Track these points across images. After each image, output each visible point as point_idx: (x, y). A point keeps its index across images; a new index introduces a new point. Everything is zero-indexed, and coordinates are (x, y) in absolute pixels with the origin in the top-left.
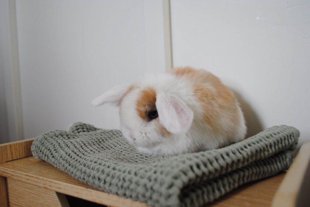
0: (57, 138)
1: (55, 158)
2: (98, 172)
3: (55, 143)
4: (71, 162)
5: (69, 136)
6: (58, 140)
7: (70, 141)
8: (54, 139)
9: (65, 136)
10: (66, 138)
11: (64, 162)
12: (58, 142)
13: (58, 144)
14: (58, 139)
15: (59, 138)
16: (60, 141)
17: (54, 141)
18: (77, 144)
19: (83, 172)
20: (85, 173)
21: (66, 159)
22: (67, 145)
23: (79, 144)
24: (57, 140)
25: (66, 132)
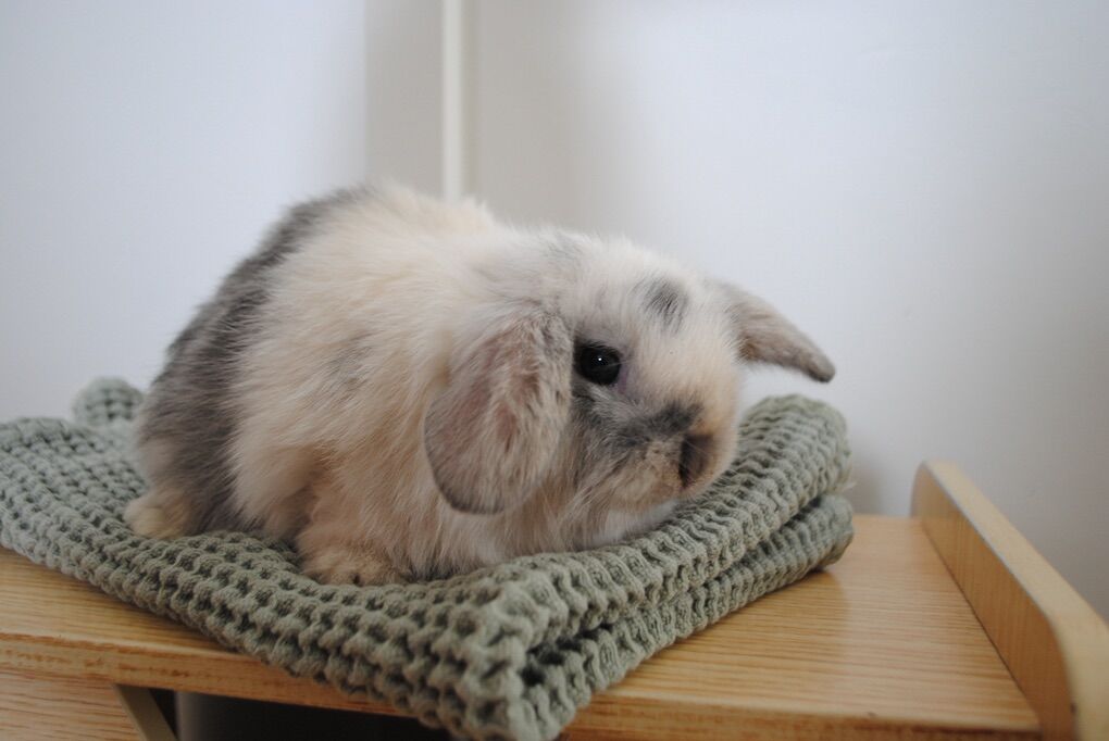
0: (28, 455)
1: (35, 530)
2: (226, 583)
3: (24, 471)
4: (109, 548)
5: (75, 440)
6: (34, 462)
7: (83, 464)
8: (17, 456)
9: (59, 442)
10: (66, 450)
11: (78, 549)
12: (34, 467)
13: (41, 477)
14: (34, 455)
15: (37, 452)
16: (43, 464)
17: (22, 465)
18: (116, 481)
19: (163, 583)
20: (172, 584)
21: (84, 534)
22: (76, 484)
23: (121, 481)
24: (32, 458)
25: (62, 426)
